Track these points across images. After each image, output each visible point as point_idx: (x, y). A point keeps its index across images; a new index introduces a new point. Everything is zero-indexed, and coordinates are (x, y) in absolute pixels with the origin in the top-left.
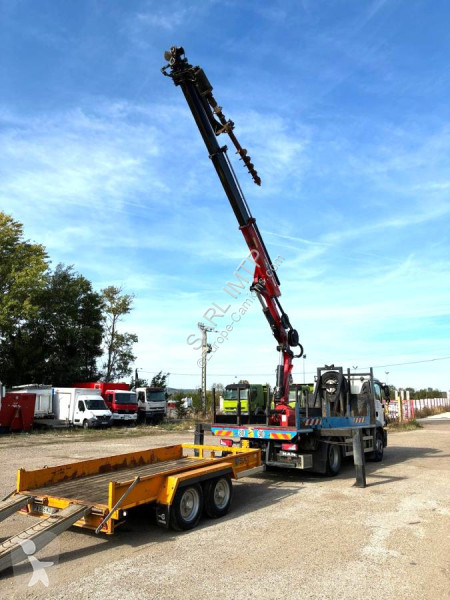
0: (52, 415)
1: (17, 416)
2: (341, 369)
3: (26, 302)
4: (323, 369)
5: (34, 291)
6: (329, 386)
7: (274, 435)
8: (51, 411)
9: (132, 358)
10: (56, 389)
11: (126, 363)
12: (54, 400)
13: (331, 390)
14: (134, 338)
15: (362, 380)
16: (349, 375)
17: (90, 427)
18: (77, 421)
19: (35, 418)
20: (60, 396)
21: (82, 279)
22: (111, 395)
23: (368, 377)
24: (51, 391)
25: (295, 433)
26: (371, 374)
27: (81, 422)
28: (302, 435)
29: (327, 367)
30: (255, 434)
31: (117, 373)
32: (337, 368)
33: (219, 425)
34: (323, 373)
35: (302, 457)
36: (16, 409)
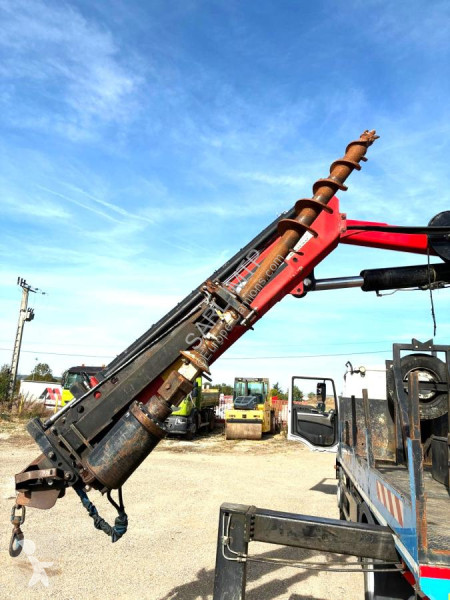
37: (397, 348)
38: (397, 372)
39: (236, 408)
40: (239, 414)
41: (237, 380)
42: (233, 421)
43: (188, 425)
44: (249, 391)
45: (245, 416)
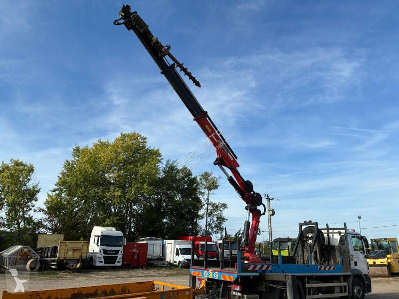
0: (162, 258)
1: (136, 257)
2: (316, 224)
3: (145, 185)
4: (303, 224)
5: (151, 178)
6: (308, 238)
7: (224, 277)
8: (161, 255)
9: (224, 219)
10: (164, 240)
11: (220, 223)
12: (163, 247)
13: (310, 241)
14: (225, 206)
15: (340, 233)
16: (328, 229)
17: (182, 267)
18: (176, 262)
19: (149, 259)
20: (167, 245)
21: (185, 168)
22: (198, 245)
23: (343, 231)
24: (161, 242)
25: (236, 276)
26: (345, 229)
27: (177, 263)
28: (243, 278)
29: (306, 223)
30: (213, 276)
31: (214, 230)
32: (313, 224)
33: (196, 267)
34: (304, 227)
35: (245, 296)
36: (135, 253)
37: (300, 226)
38: (302, 234)
40: (371, 261)
45: (375, 262)
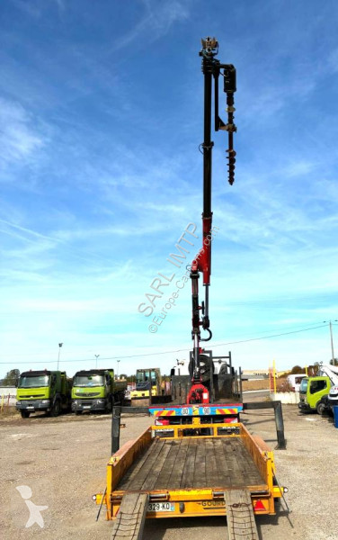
7: (221, 411)
15: (220, 362)
39: (137, 390)
40: (139, 394)
41: (138, 371)
42: (135, 398)
43: (106, 404)
44: (146, 378)
45: (143, 395)
